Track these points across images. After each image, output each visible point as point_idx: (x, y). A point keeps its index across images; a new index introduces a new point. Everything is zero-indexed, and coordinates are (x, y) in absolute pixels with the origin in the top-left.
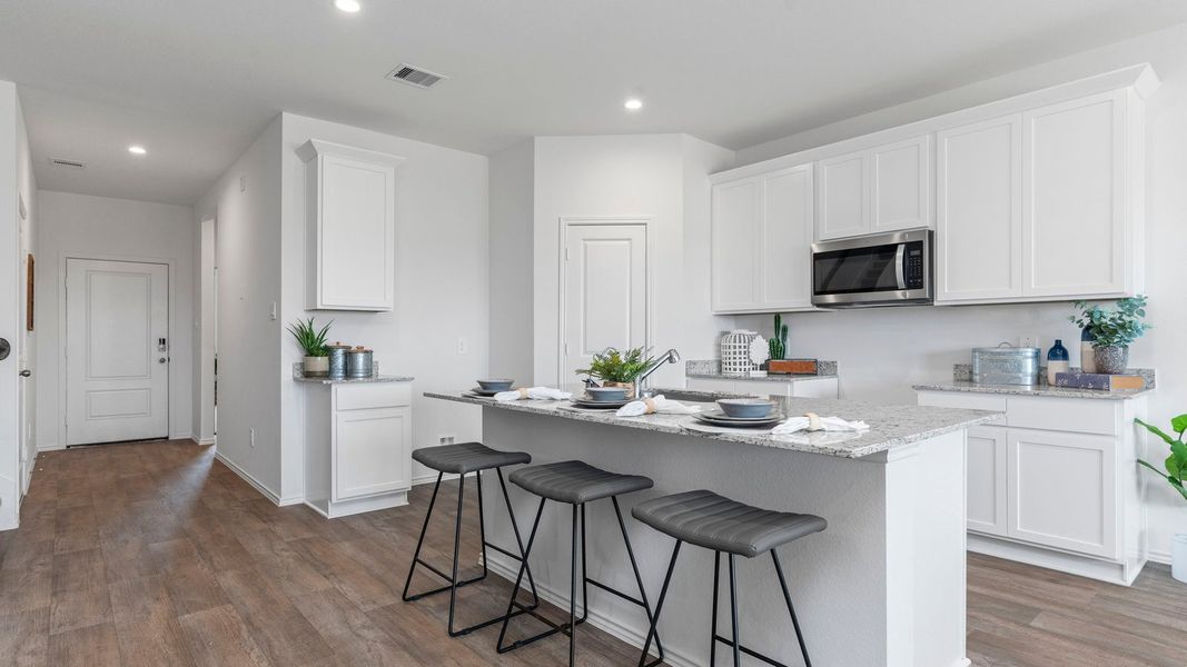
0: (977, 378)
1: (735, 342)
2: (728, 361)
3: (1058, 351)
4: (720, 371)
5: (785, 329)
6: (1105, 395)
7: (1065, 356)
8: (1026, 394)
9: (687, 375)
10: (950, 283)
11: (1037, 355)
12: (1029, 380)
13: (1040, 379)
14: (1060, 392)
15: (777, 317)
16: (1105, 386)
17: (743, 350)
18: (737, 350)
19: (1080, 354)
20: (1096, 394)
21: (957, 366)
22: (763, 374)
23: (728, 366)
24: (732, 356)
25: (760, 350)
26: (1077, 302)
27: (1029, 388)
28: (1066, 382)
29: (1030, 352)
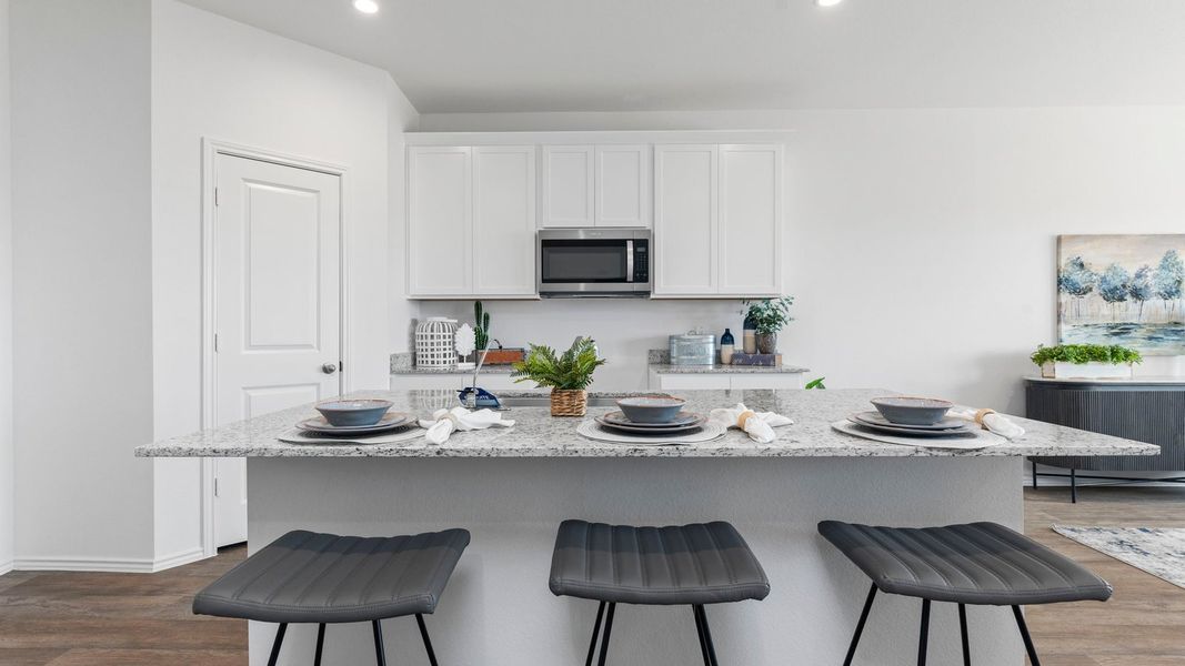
0: (673, 360)
1: (432, 331)
2: (424, 353)
3: (727, 338)
4: (414, 364)
5: (487, 318)
6: (771, 369)
7: (732, 341)
8: (708, 372)
9: (392, 372)
10: (664, 281)
11: (715, 342)
12: (711, 361)
13: (718, 361)
14: (735, 369)
15: (478, 304)
16: (772, 363)
17: (447, 340)
18: (435, 341)
19: (742, 339)
20: (765, 370)
21: (651, 351)
22: (470, 366)
23: (425, 359)
24: (429, 347)
25: (466, 340)
26: (743, 300)
27: (711, 368)
28: (740, 361)
29: (711, 338)
